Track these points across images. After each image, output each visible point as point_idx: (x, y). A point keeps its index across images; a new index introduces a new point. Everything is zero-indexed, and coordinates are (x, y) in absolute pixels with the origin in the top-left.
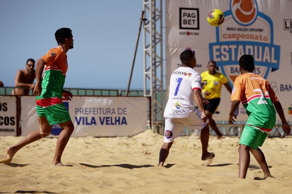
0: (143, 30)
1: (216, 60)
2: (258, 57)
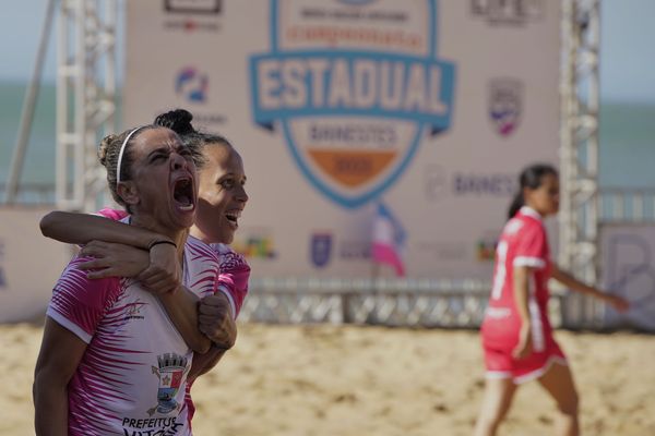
1: (268, 102)
2: (391, 93)
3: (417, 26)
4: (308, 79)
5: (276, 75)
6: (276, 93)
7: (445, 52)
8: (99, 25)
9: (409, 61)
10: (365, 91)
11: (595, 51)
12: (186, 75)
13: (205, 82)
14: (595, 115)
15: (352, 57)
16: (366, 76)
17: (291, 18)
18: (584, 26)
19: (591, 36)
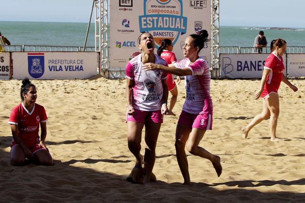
0: (95, 8)
1: (143, 27)
2: (172, 25)
3: (178, 9)
4: (153, 21)
5: (144, 20)
6: (145, 25)
7: (184, 16)
8: (104, 9)
9: (176, 17)
10: (166, 25)
11: (218, 15)
12: (124, 21)
13: (129, 22)
14: (218, 29)
15: (163, 16)
16: (166, 20)
17: (149, 7)
18: (216, 9)
19: (217, 11)
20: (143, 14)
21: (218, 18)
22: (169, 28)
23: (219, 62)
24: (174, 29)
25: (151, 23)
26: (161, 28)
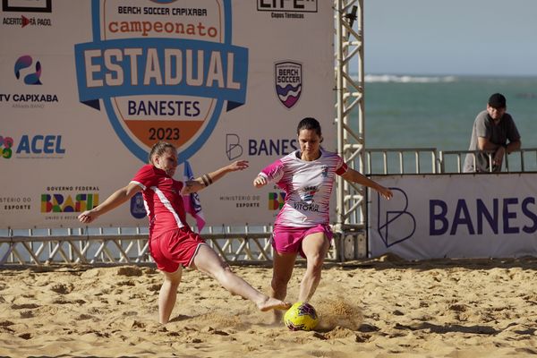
1: (91, 83)
2: (195, 76)
3: (214, 19)
4: (125, 63)
5: (95, 61)
6: (96, 76)
9: (209, 48)
10: (174, 75)
11: (361, 39)
12: (23, 62)
13: (38, 66)
15: (161, 45)
16: (173, 58)
17: (110, 14)
18: (352, 17)
20: (91, 39)
21: (361, 50)
22: (183, 88)
23: (365, 203)
24: (202, 91)
25: (119, 69)
26: (154, 88)
